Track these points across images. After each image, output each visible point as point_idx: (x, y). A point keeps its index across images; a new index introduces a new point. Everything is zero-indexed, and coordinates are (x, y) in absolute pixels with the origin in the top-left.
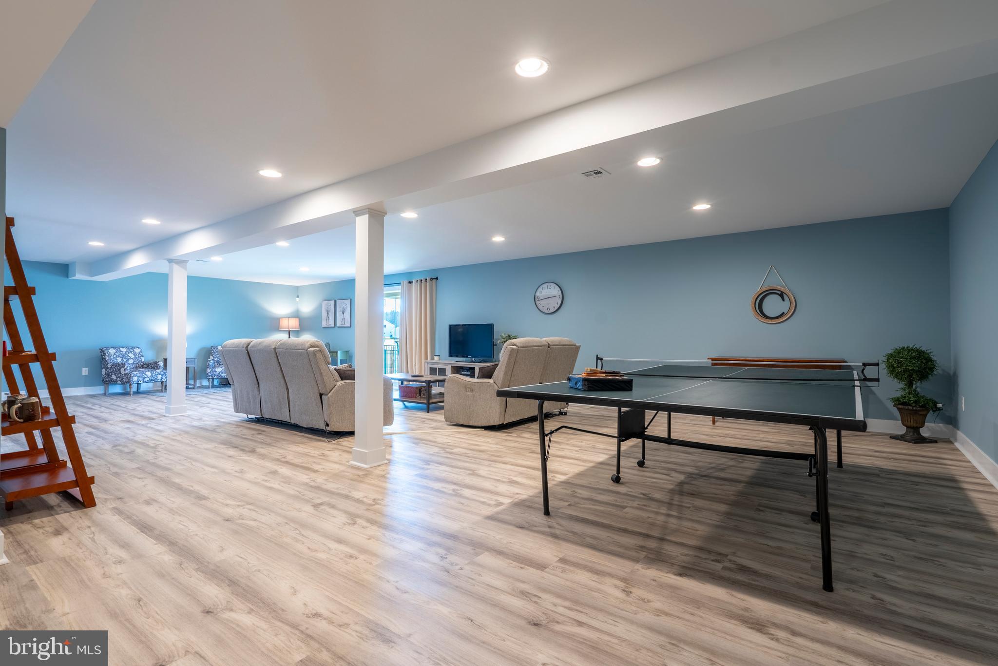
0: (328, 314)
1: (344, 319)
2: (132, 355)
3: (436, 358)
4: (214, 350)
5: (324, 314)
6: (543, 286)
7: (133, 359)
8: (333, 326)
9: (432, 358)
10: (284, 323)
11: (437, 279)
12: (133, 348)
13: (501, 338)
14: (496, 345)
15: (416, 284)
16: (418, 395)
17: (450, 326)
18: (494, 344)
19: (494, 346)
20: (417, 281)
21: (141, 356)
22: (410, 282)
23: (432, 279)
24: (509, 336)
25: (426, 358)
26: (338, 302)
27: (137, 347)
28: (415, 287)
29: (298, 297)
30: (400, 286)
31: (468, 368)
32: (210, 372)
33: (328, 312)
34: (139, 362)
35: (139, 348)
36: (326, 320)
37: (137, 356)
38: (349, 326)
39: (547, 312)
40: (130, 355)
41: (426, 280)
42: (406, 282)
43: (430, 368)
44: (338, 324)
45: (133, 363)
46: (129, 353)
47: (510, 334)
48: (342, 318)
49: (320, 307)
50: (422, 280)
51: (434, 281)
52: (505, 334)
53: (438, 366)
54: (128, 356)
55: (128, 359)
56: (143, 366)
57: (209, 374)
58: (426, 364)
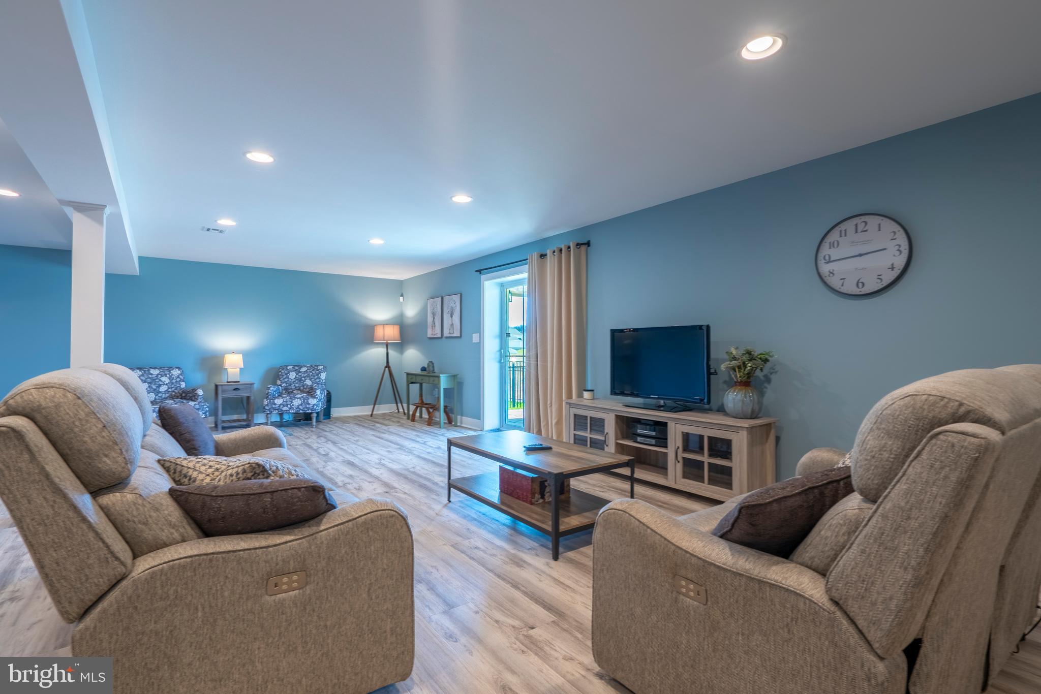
0: (434, 318)
1: (452, 325)
2: (166, 379)
3: (586, 395)
4: (283, 371)
5: (430, 319)
6: (843, 226)
7: (167, 384)
8: (440, 336)
9: (580, 396)
10: (379, 332)
11: (588, 244)
12: (170, 369)
13: (726, 356)
14: (716, 373)
15: (552, 256)
16: (537, 496)
17: (613, 332)
18: (712, 371)
19: (712, 376)
20: (554, 252)
21: (180, 381)
22: (543, 256)
23: (578, 245)
24: (749, 353)
25: (570, 396)
26: (446, 299)
27: (177, 368)
28: (551, 263)
29: (402, 295)
30: (527, 266)
31: (652, 423)
32: (267, 405)
33: (434, 314)
34: (176, 389)
35: (179, 368)
36: (432, 327)
37: (174, 381)
38: (459, 335)
39: (856, 291)
40: (163, 379)
41: (569, 247)
42: (535, 256)
43: (575, 415)
44: (446, 334)
45: (167, 391)
46: (162, 376)
47: (749, 348)
48: (451, 323)
49: (424, 310)
50: (561, 250)
51: (583, 248)
52: (737, 348)
53: (590, 414)
54: (160, 380)
55: (160, 386)
56: (181, 395)
57: (267, 408)
58: (568, 406)
